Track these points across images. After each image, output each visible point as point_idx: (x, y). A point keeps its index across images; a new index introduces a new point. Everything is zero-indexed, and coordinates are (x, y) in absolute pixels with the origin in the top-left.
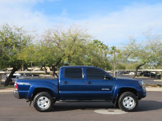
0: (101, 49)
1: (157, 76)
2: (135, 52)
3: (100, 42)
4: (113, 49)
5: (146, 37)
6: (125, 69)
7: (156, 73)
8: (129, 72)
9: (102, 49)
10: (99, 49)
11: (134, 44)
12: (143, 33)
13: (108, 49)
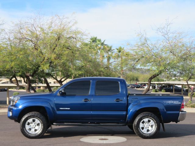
0: (101, 51)
1: (183, 90)
2: (147, 56)
3: (100, 41)
4: (120, 52)
5: (162, 35)
6: (138, 81)
7: (182, 86)
8: (144, 86)
9: (103, 51)
10: (99, 52)
11: (146, 45)
12: (158, 28)
13: (113, 51)
